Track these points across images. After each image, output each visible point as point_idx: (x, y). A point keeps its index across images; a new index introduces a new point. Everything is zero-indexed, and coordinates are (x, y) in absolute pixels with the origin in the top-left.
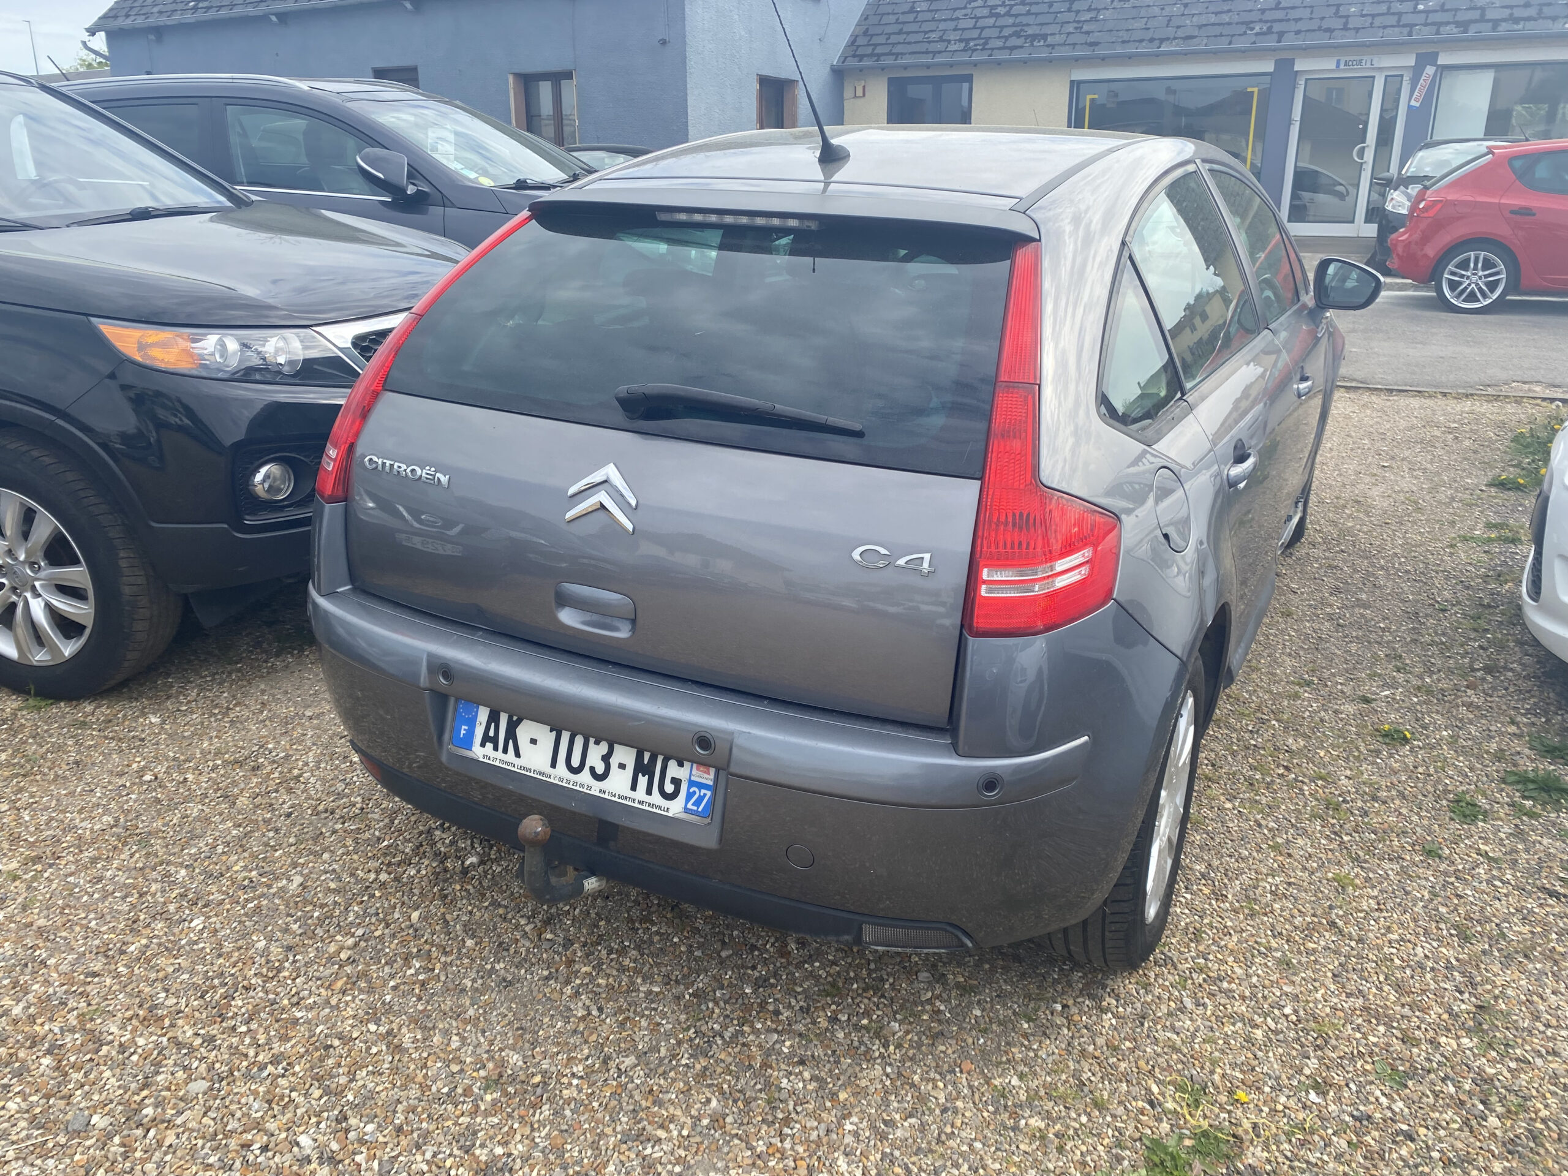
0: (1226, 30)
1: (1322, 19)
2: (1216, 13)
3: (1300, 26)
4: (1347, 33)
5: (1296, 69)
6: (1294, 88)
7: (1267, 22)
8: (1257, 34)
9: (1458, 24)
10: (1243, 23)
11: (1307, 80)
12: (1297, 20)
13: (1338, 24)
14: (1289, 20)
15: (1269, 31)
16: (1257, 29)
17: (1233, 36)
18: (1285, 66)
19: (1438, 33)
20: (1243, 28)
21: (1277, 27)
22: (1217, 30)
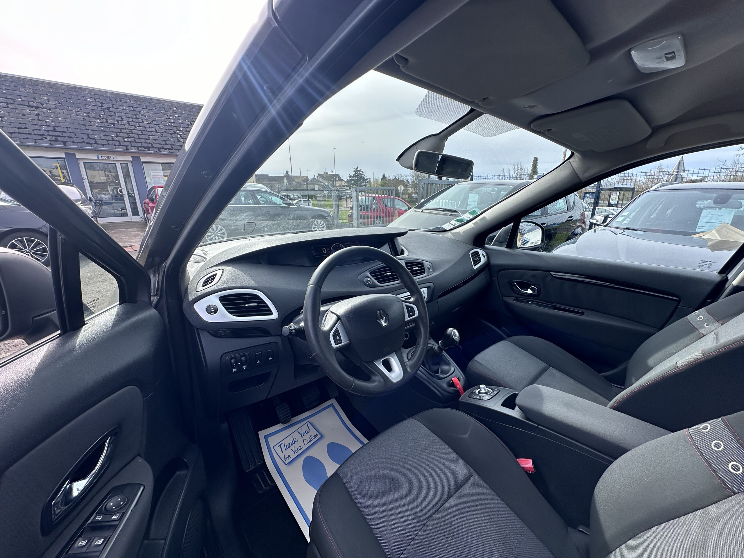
0: (29, 136)
1: (83, 138)
2: (19, 128)
3: (72, 140)
4: (98, 145)
5: (77, 157)
6: (79, 165)
7: (53, 136)
8: (50, 140)
9: (145, 148)
10: (38, 135)
11: (84, 162)
12: (70, 137)
13: (93, 142)
14: (65, 137)
15: (56, 140)
16: (49, 138)
17: (35, 139)
18: (71, 156)
19: (139, 150)
20: (40, 137)
21: (59, 139)
22: (25, 136)
